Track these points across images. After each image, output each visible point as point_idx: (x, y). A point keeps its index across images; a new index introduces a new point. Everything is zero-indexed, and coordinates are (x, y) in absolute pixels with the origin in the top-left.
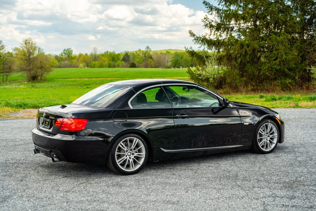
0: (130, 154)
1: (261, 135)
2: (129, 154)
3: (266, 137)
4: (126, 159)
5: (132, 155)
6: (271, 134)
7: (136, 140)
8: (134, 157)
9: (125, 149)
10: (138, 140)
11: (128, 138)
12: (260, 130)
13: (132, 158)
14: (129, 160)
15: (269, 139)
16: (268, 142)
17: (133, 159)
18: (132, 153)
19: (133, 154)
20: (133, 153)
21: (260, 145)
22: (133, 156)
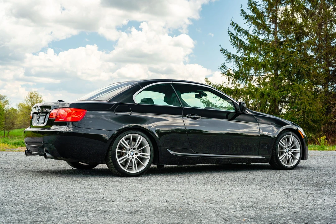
0: (133, 154)
1: (282, 148)
2: (131, 153)
3: (287, 151)
4: (129, 159)
6: (293, 148)
8: (138, 157)
9: (128, 147)
10: (142, 138)
11: (131, 135)
12: (281, 142)
13: (135, 158)
14: (131, 160)
15: (290, 153)
16: (290, 156)
20: (136, 152)
21: (281, 159)
22: (136, 156)
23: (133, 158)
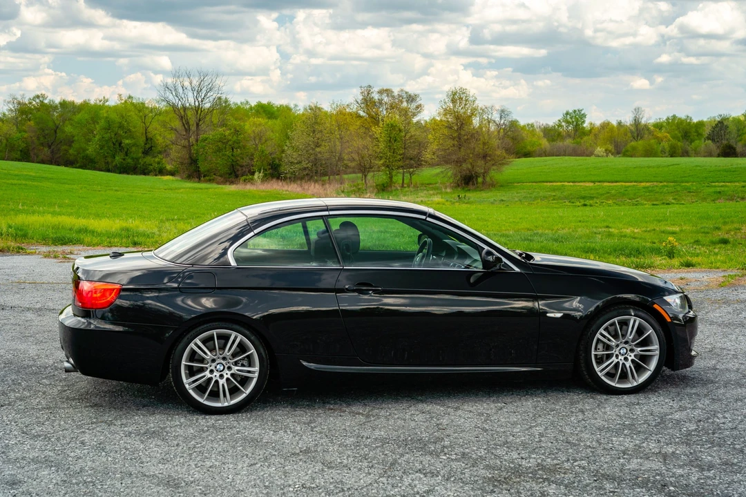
0: (222, 368)
2: (218, 367)
3: (622, 351)
4: (211, 378)
5: (226, 371)
6: (638, 345)
7: (236, 337)
8: (232, 375)
9: (209, 356)
10: (240, 336)
11: (215, 332)
12: (601, 334)
13: (226, 376)
14: (217, 381)
15: (632, 357)
17: (228, 378)
18: (226, 366)
19: (229, 368)
20: (228, 365)
21: (601, 371)
22: (229, 373)
23: (221, 376)
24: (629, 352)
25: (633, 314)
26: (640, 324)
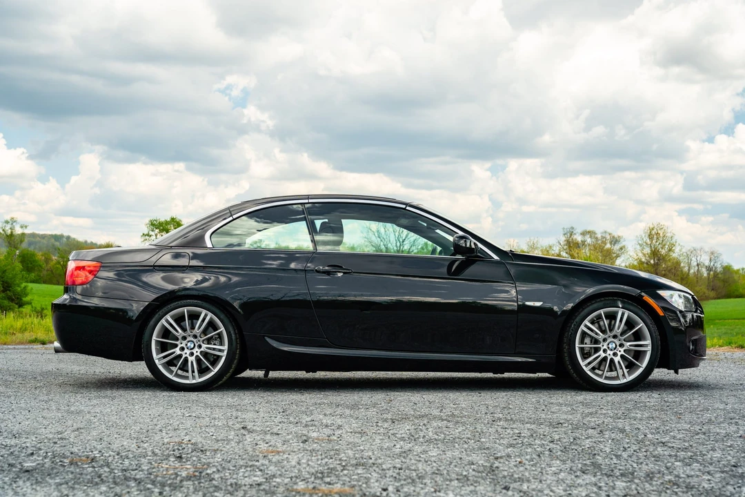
0: (192, 346)
2: (189, 344)
4: (181, 355)
5: (196, 349)
7: (206, 315)
8: (201, 352)
9: (179, 334)
10: (210, 314)
11: (185, 309)
13: (195, 354)
14: (186, 358)
17: (197, 356)
18: (197, 345)
19: (200, 347)
20: (199, 343)
22: (199, 351)
23: (192, 354)
24: (618, 347)
25: (621, 306)
26: (628, 317)
